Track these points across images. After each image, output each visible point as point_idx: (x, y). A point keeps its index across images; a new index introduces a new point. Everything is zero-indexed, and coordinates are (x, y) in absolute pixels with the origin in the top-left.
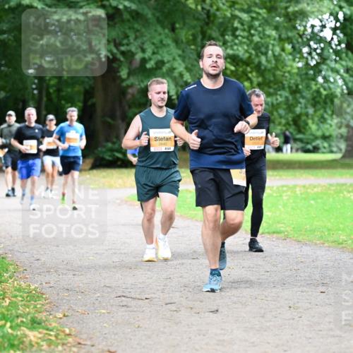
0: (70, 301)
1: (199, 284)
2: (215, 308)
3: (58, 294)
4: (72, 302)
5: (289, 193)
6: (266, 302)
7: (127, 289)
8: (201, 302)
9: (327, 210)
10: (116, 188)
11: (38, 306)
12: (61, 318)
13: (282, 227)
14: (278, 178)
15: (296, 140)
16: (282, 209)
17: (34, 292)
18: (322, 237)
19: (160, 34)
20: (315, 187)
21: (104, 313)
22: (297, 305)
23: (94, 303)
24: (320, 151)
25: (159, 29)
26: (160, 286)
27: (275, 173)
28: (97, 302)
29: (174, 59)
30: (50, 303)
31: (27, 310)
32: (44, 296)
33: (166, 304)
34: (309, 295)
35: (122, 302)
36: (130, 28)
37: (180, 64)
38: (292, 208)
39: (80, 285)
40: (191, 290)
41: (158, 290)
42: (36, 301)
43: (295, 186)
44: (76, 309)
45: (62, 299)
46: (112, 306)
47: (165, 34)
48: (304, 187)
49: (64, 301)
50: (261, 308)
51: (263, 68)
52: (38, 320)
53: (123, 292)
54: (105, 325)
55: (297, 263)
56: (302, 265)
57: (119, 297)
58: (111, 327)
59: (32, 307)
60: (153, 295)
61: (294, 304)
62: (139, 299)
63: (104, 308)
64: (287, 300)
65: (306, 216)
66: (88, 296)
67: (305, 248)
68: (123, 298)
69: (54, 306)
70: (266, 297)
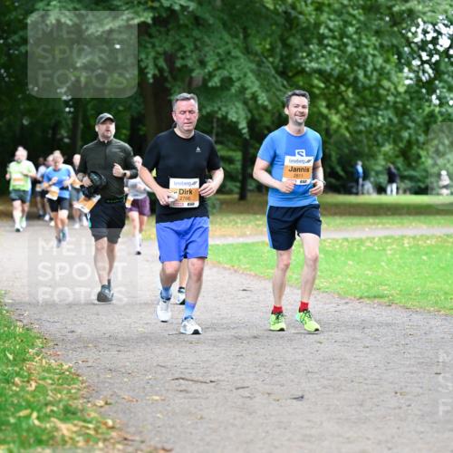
0: (113, 384)
1: (278, 362)
2: (300, 394)
3: (98, 376)
4: (116, 385)
5: (394, 246)
6: (366, 387)
7: (186, 369)
8: (282, 385)
9: (443, 268)
11: (73, 391)
12: (101, 407)
13: (386, 290)
14: (380, 226)
15: (403, 178)
16: (386, 267)
17: (67, 373)
18: (437, 302)
19: (227, 43)
20: (428, 238)
21: (157, 400)
22: (404, 390)
23: (144, 388)
25: (226, 37)
26: (228, 365)
27: (377, 221)
28: (148, 387)
29: (245, 75)
30: (88, 387)
31: (59, 396)
32: (80, 378)
33: (237, 389)
34: (420, 377)
35: (180, 385)
36: (187, 36)
37: (252, 82)
38: (399, 266)
39: (128, 364)
40: (268, 371)
41: (226, 371)
42: (69, 385)
43: (403, 237)
44: (122, 394)
45: (104, 382)
46: (167, 390)
47: (234, 43)
48: (414, 238)
49: (107, 385)
51: (360, 85)
52: (72, 409)
53: (182, 373)
54: (159, 415)
55: (405, 336)
56: (411, 338)
57: (177, 379)
58: (166, 418)
59: (65, 392)
60: (219, 377)
61: (401, 389)
62: (202, 382)
63: (157, 394)
64: (392, 383)
65: (416, 276)
66: (137, 379)
67: (415, 317)
68: (181, 381)
69: (93, 391)
70: (366, 379)
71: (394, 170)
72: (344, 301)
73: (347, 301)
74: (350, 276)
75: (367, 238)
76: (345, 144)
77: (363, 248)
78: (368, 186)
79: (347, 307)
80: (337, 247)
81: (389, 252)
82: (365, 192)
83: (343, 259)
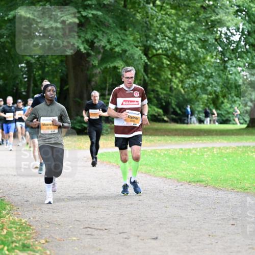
0: (50, 231)
1: (143, 218)
2: (155, 236)
3: (42, 226)
4: (52, 231)
5: (208, 153)
6: (192, 232)
7: (91, 222)
8: (145, 231)
9: (235, 165)
10: (84, 149)
11: (27, 235)
12: (43, 244)
13: (204, 178)
14: (200, 142)
16: (204, 165)
17: (24, 224)
18: (232, 185)
20: (227, 149)
21: (75, 240)
22: (214, 234)
23: (68, 233)
24: (231, 123)
26: (115, 220)
27: (199, 139)
28: (70, 232)
30: (36, 232)
31: (20, 237)
32: (32, 228)
33: (120, 233)
34: (223, 227)
35: (88, 231)
38: (211, 164)
39: (58, 219)
40: (137, 223)
42: (25, 231)
43: (213, 148)
44: (55, 237)
45: (45, 230)
46: (81, 234)
48: (219, 148)
49: (46, 231)
50: (188, 236)
52: (27, 245)
53: (89, 224)
54: (76, 248)
55: (214, 204)
56: (218, 205)
57: (86, 228)
58: (80, 250)
59: (23, 235)
60: (111, 227)
61: (212, 233)
62: (100, 230)
63: (75, 237)
64: (207, 230)
65: (221, 170)
66: (63, 228)
67: (220, 193)
68: (89, 229)
69: (38, 235)
70: (192, 228)
71: (208, 110)
72: (180, 184)
73: (182, 183)
74: (184, 170)
75: (194, 148)
76: (181, 95)
77: (191, 154)
78: (194, 119)
79: (182, 187)
80: (176, 153)
81: (205, 156)
82: (192, 122)
83: (180, 160)
